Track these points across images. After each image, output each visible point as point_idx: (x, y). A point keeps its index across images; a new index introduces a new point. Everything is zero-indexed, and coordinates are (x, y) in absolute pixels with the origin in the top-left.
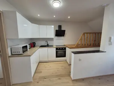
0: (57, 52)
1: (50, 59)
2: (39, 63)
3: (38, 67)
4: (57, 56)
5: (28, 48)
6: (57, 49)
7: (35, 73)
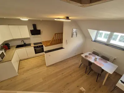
0: (35, 50)
1: (30, 56)
2: (20, 61)
3: (20, 65)
4: (36, 53)
5: (4, 53)
6: (35, 47)
7: (18, 69)
